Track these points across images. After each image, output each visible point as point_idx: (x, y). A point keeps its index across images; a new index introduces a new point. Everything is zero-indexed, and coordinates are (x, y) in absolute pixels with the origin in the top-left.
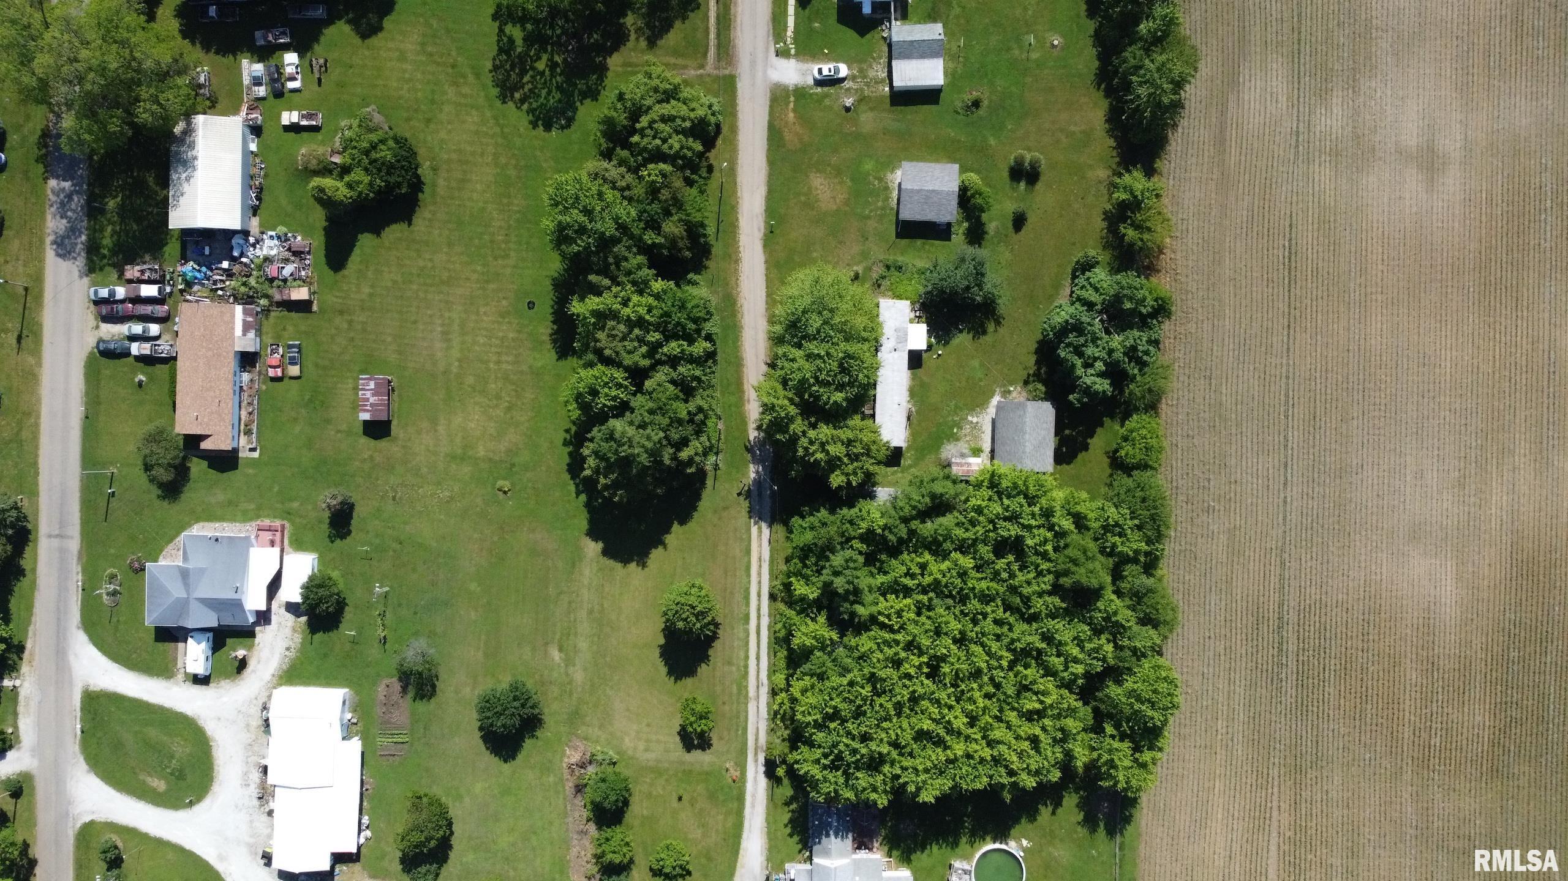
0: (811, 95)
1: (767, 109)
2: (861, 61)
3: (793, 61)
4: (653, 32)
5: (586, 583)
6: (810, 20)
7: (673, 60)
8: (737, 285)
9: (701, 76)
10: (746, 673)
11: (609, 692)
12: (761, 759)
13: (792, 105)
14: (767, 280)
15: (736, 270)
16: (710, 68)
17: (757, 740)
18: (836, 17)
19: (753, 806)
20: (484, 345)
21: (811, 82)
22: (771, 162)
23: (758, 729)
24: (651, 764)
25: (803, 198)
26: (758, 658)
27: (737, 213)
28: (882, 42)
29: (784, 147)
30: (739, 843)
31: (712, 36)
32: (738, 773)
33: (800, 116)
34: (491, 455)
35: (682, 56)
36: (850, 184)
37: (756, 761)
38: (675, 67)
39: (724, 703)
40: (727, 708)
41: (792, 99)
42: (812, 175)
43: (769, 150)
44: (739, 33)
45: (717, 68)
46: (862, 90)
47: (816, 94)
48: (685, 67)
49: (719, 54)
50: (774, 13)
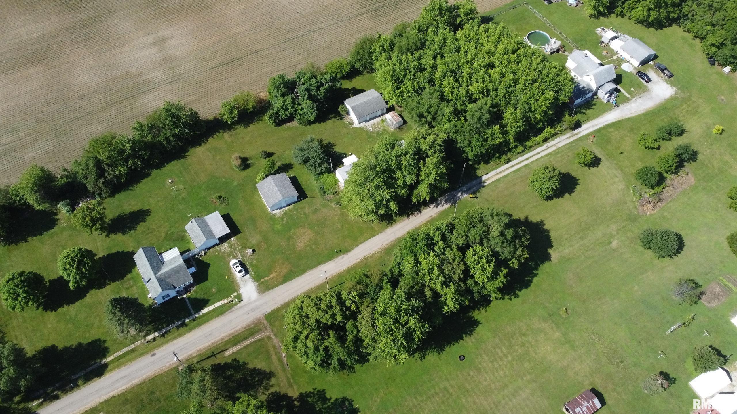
0: (255, 272)
1: (275, 289)
2: (224, 258)
3: (241, 291)
4: (263, 378)
5: (572, 249)
6: (213, 294)
7: (274, 357)
8: (378, 252)
9: (275, 335)
10: (548, 154)
11: (608, 209)
12: (576, 131)
13: (266, 278)
14: (367, 240)
15: (371, 257)
16: (268, 333)
17: (571, 137)
18: (205, 283)
19: (597, 125)
20: (503, 370)
21: (248, 276)
22: (304, 271)
23: (566, 139)
24: (620, 172)
25: (314, 247)
26: (538, 153)
27: (341, 273)
28: (208, 254)
29: (291, 270)
30: (615, 122)
31: (248, 342)
32: (590, 137)
33: (270, 270)
34: (555, 329)
35: (268, 352)
36: (292, 230)
37: (579, 133)
38: (277, 353)
39: (568, 156)
40: (569, 154)
41: (262, 280)
42: (299, 249)
43: (298, 276)
44: (239, 327)
45: (266, 328)
46: (239, 250)
47: (253, 270)
48: (274, 347)
49: (257, 332)
50: (218, 316)
